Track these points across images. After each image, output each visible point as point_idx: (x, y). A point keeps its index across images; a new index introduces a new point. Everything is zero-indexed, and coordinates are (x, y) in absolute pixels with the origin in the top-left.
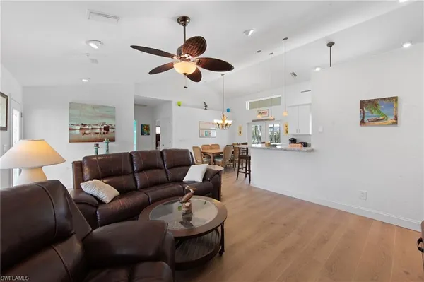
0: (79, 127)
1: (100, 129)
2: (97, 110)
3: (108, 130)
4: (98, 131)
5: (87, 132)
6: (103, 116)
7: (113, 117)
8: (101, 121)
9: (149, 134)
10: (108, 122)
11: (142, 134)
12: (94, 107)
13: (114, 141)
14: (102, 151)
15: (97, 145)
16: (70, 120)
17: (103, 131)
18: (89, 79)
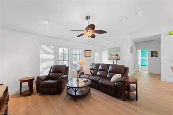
0: (110, 55)
1: (115, 56)
2: (114, 50)
3: (117, 56)
4: (114, 56)
5: (112, 57)
6: (116, 51)
7: (119, 51)
8: (115, 53)
9: (157, 57)
10: (117, 53)
11: (152, 56)
12: (113, 48)
13: (120, 60)
14: (115, 63)
15: (114, 61)
16: (108, 53)
17: (116, 56)
18: (108, 41)
